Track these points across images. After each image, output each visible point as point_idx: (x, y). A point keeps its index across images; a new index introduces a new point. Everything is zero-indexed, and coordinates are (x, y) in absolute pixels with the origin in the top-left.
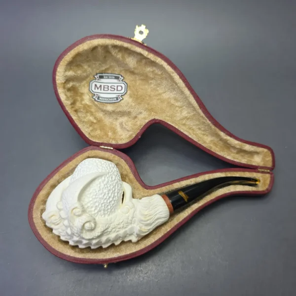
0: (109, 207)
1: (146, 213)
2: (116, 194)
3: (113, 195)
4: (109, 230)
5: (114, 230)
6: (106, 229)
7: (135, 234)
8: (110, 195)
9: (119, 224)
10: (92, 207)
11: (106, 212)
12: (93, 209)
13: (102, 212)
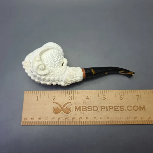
0: (54, 64)
1: (71, 72)
2: (59, 60)
3: (57, 59)
4: (51, 74)
5: (53, 75)
6: (50, 73)
7: (63, 81)
8: (56, 58)
9: (57, 73)
10: (46, 61)
11: (52, 66)
12: (46, 62)
13: (50, 65)
